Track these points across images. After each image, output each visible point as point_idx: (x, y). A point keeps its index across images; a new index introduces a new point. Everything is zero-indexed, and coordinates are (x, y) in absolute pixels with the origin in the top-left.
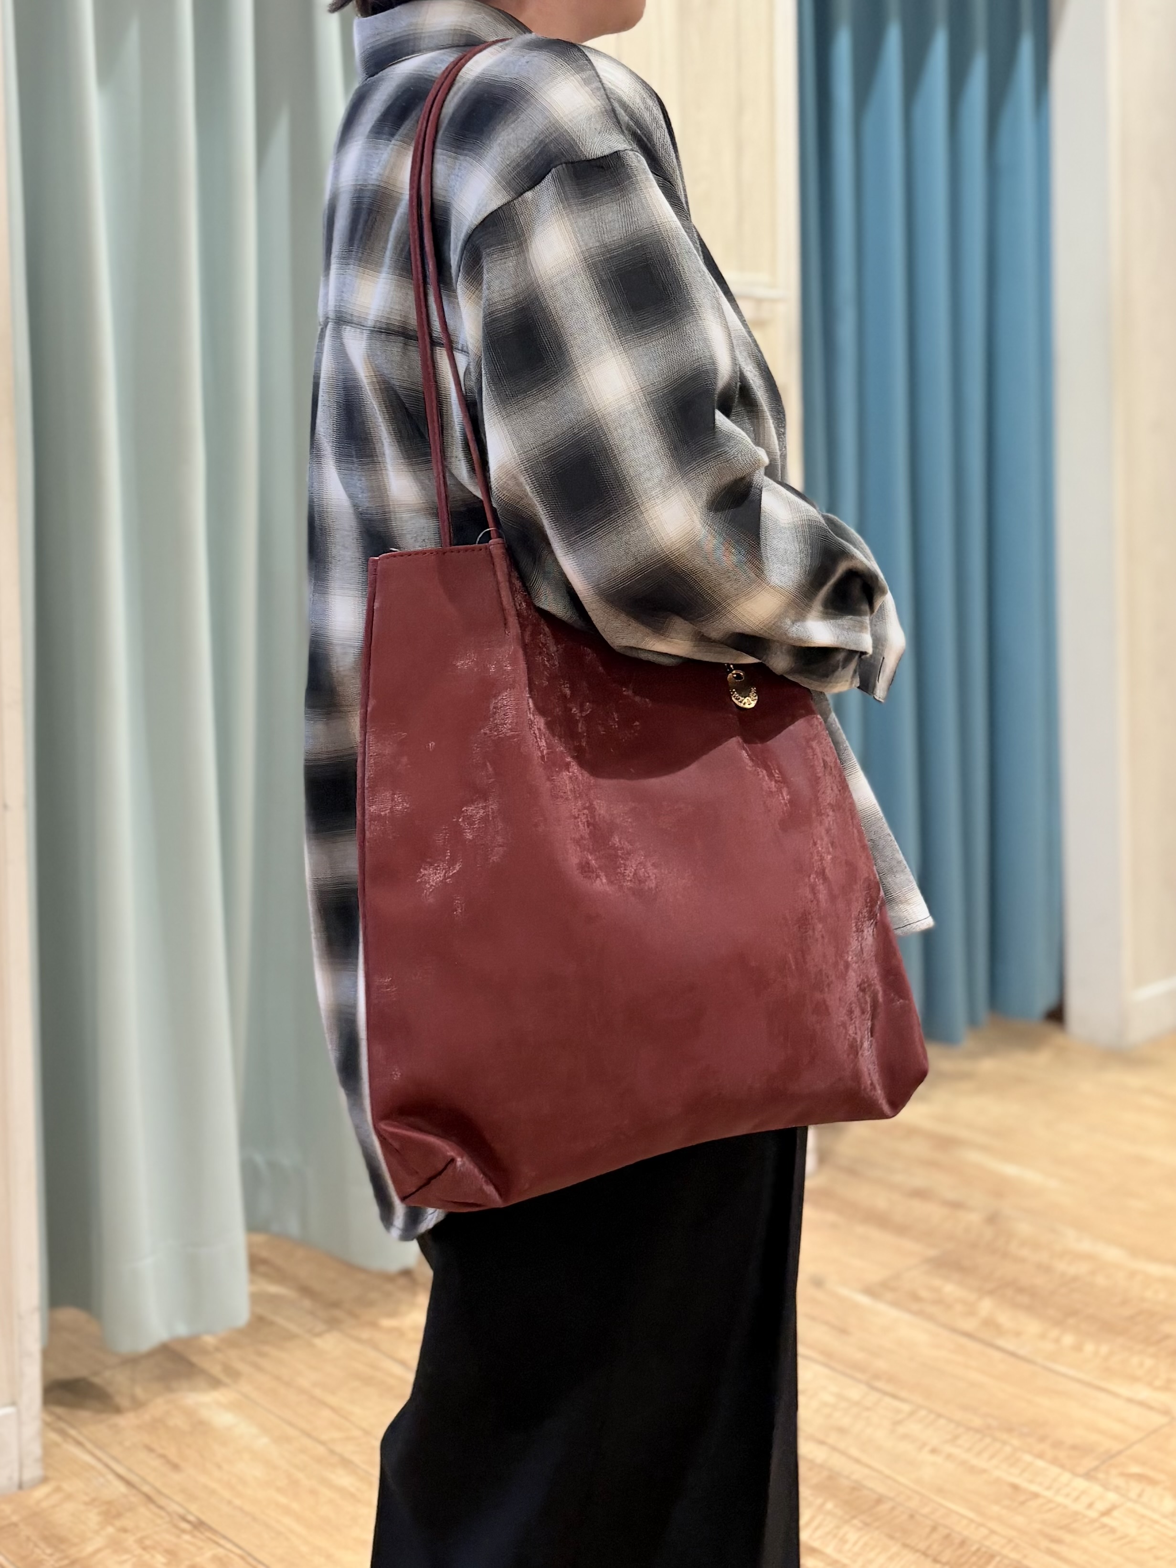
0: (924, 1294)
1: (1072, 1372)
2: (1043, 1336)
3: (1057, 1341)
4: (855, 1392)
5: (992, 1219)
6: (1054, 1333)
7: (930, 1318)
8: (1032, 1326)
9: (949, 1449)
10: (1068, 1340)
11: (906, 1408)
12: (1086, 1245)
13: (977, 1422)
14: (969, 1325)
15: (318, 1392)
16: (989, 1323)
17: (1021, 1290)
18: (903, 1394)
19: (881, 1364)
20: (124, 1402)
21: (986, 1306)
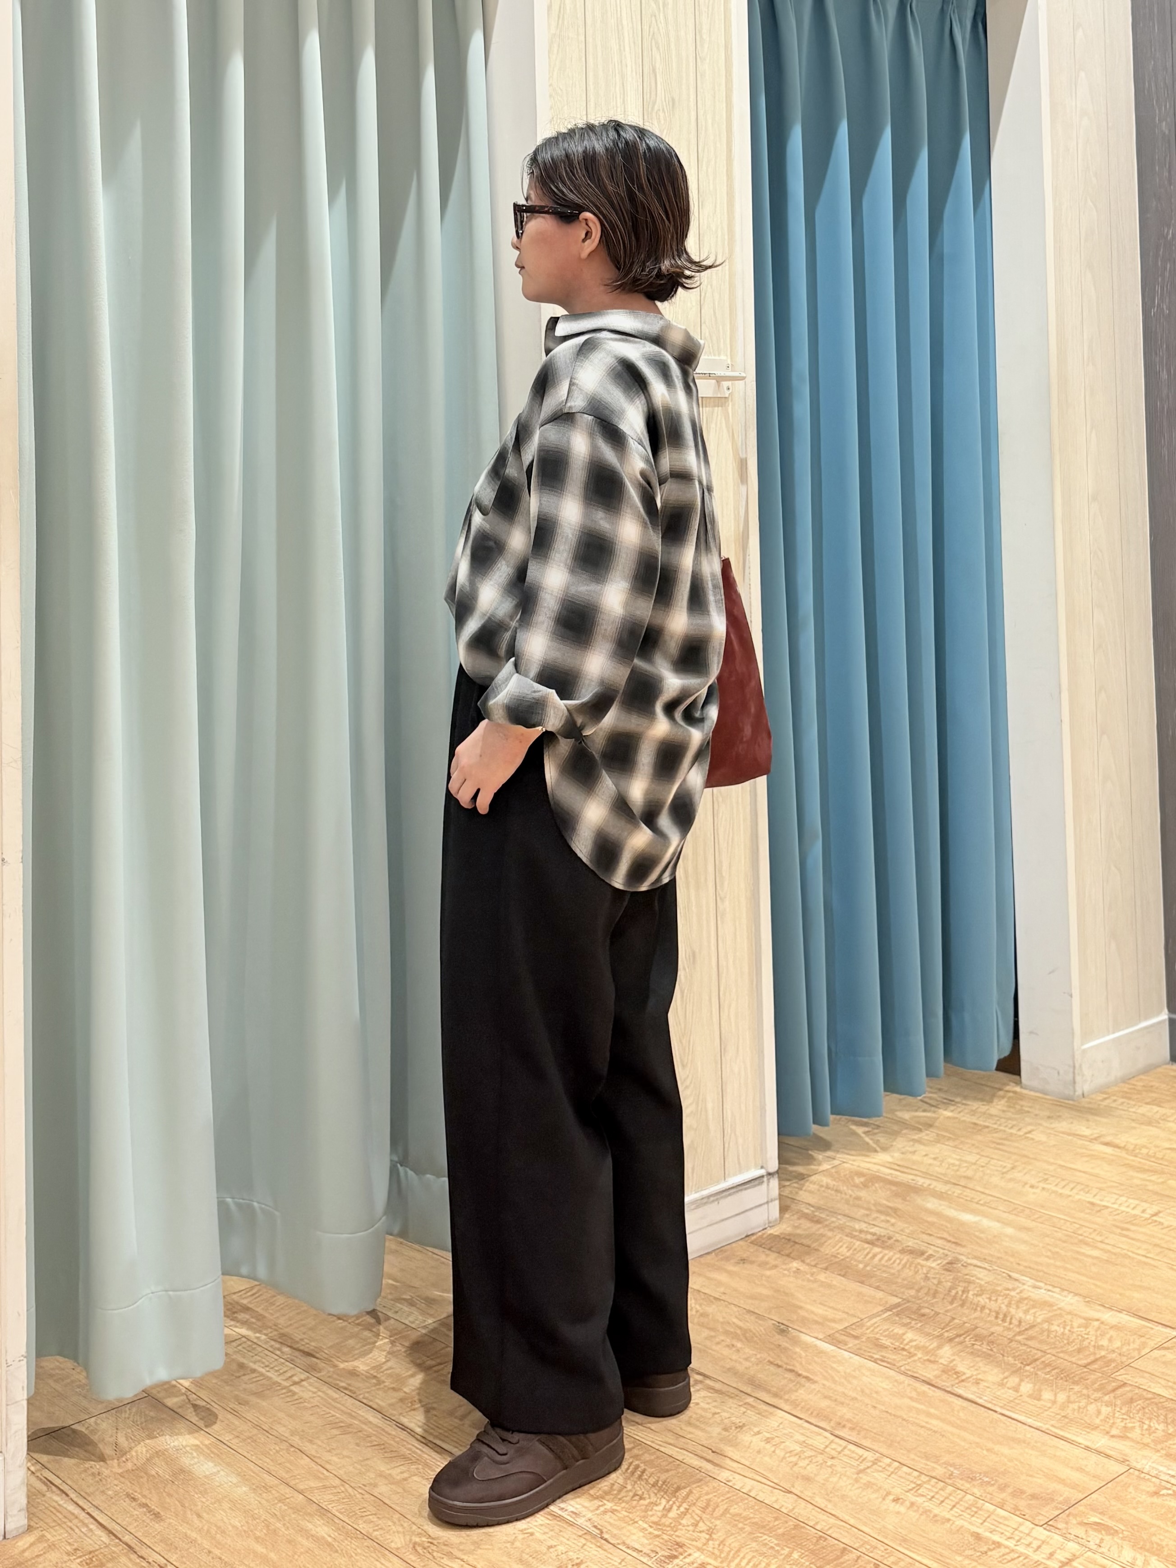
0: (886, 1342)
1: (1029, 1421)
2: (1002, 1385)
3: (1016, 1389)
4: (820, 1440)
5: (950, 1266)
6: (1013, 1380)
7: (891, 1365)
8: (992, 1375)
9: (911, 1497)
10: (1026, 1387)
11: (869, 1456)
12: (1041, 1294)
13: (940, 1471)
14: (930, 1372)
15: (296, 1440)
16: (948, 1370)
17: (979, 1338)
18: (866, 1443)
19: (844, 1412)
20: (108, 1451)
21: (946, 1353)
